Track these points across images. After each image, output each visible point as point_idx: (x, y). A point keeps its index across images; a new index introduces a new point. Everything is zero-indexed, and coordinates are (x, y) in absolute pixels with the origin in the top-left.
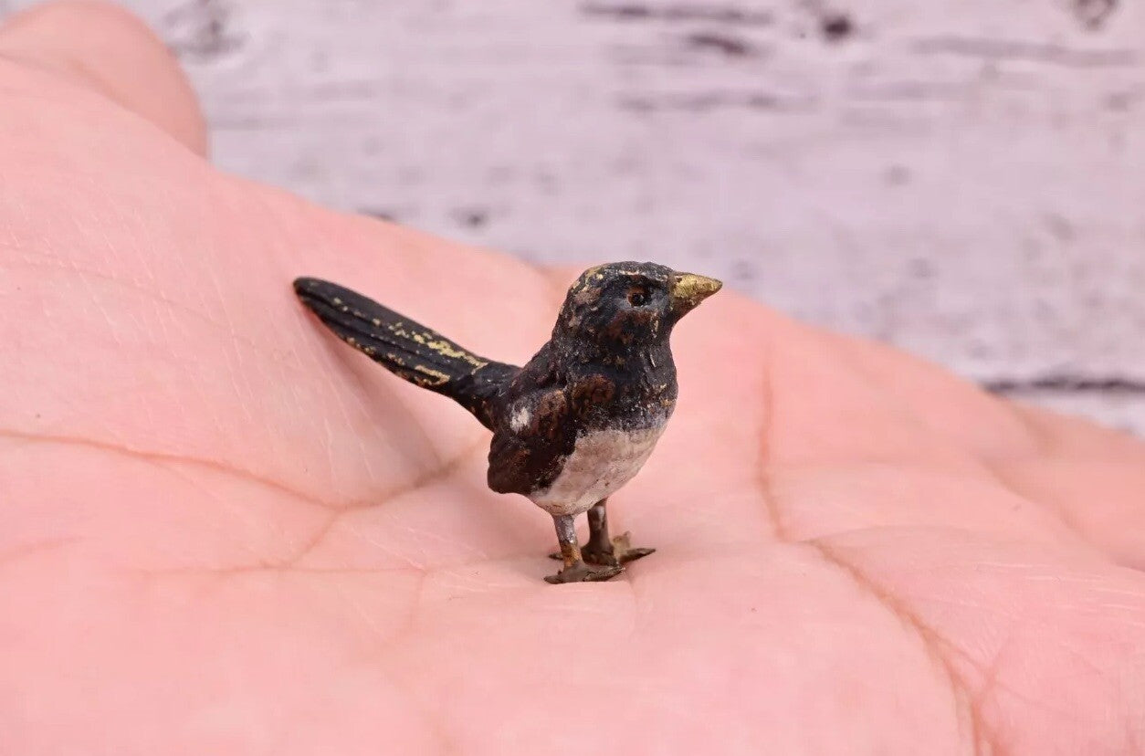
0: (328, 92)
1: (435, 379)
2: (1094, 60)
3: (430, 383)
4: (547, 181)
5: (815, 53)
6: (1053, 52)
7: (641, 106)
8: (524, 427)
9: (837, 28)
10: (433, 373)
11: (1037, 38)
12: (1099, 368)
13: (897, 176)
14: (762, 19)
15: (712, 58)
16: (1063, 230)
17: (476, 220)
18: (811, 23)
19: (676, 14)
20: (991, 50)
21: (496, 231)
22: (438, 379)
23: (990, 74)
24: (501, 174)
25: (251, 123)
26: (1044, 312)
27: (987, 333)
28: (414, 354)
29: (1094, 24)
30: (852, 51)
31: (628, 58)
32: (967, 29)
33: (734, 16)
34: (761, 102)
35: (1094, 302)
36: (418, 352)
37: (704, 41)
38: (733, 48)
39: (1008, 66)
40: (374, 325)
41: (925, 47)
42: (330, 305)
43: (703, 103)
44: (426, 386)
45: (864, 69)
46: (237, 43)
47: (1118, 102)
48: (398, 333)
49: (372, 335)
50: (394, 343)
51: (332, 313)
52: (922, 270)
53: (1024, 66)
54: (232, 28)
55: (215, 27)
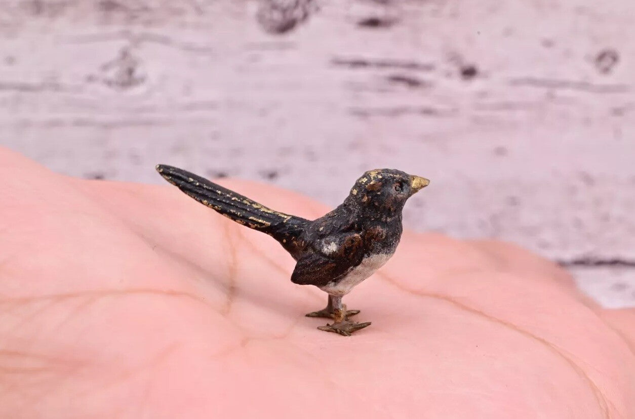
0: (191, 107)
1: (261, 224)
2: (605, 89)
3: (259, 226)
4: (311, 155)
5: (457, 86)
6: (583, 86)
7: (363, 114)
8: (334, 253)
9: (469, 73)
10: (260, 221)
11: (575, 78)
12: (608, 254)
13: (500, 151)
14: (429, 68)
15: (401, 88)
16: (589, 180)
17: (272, 175)
18: (455, 69)
19: (383, 65)
20: (552, 84)
21: (282, 182)
22: (264, 224)
23: (551, 97)
24: (286, 151)
25: (149, 123)
26: (578, 224)
27: (548, 236)
28: (246, 210)
29: (606, 70)
30: (476, 84)
31: (356, 88)
32: (538, 73)
33: (413, 66)
34: (427, 112)
35: (606, 218)
36: (248, 209)
37: (397, 79)
38: (413, 83)
39: (560, 93)
40: (219, 194)
41: (515, 83)
42: (187, 182)
43: (396, 112)
44: (256, 228)
45: (483, 94)
46: (142, 80)
47: (618, 112)
48: (233, 199)
49: (218, 199)
50: (233, 204)
51: (188, 186)
52: (514, 202)
53: (568, 92)
54: (138, 72)
55: (130, 72)
